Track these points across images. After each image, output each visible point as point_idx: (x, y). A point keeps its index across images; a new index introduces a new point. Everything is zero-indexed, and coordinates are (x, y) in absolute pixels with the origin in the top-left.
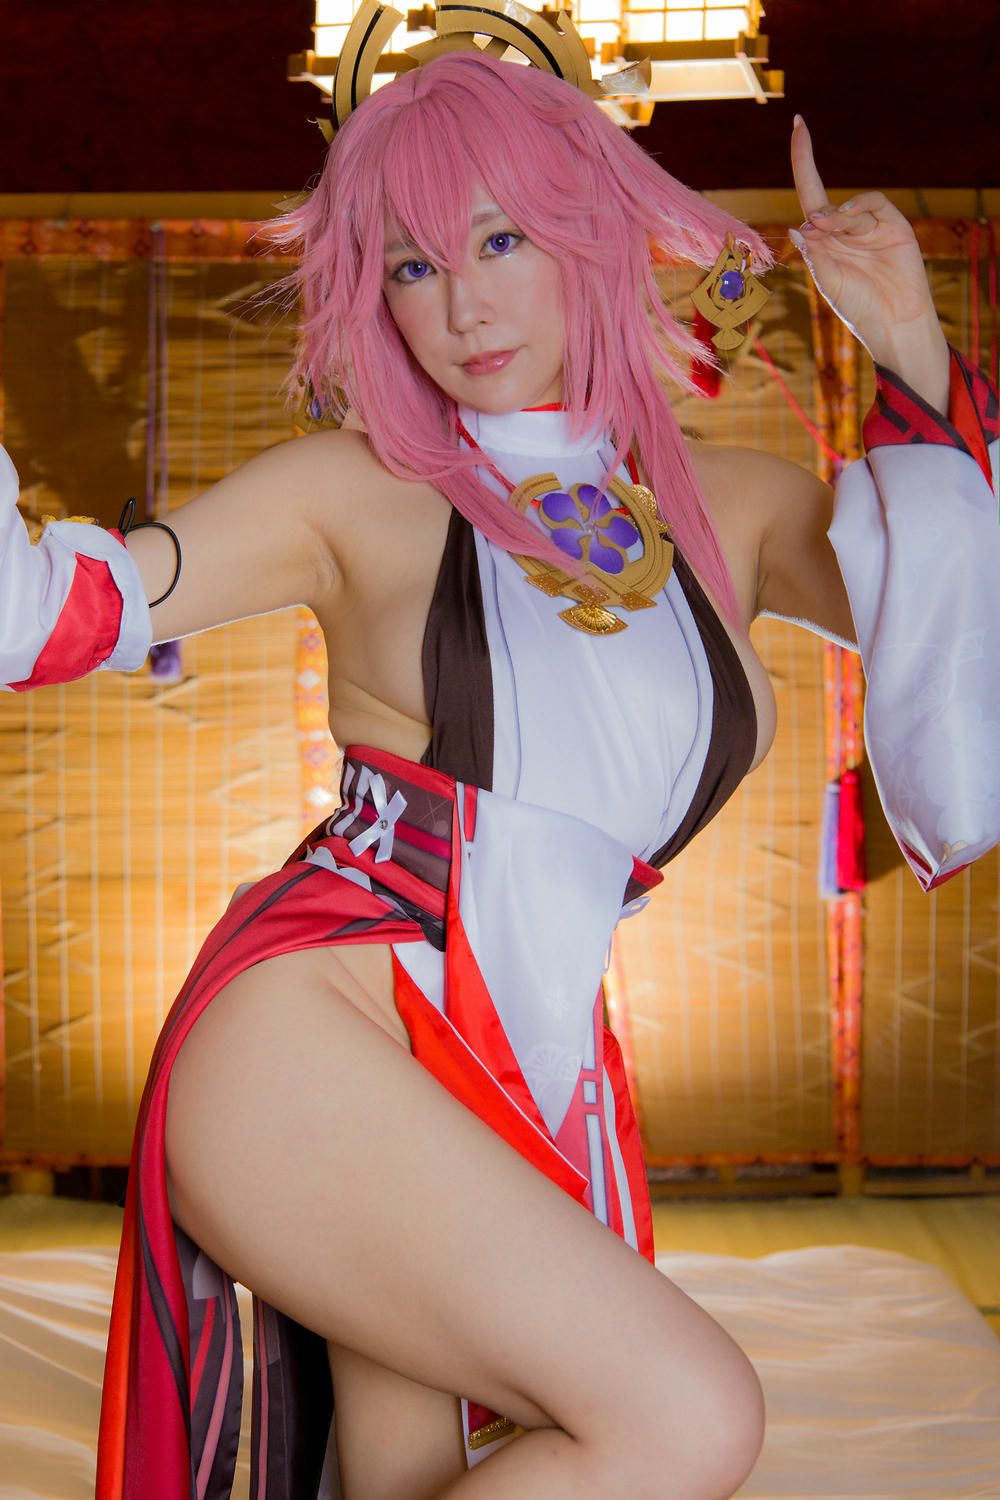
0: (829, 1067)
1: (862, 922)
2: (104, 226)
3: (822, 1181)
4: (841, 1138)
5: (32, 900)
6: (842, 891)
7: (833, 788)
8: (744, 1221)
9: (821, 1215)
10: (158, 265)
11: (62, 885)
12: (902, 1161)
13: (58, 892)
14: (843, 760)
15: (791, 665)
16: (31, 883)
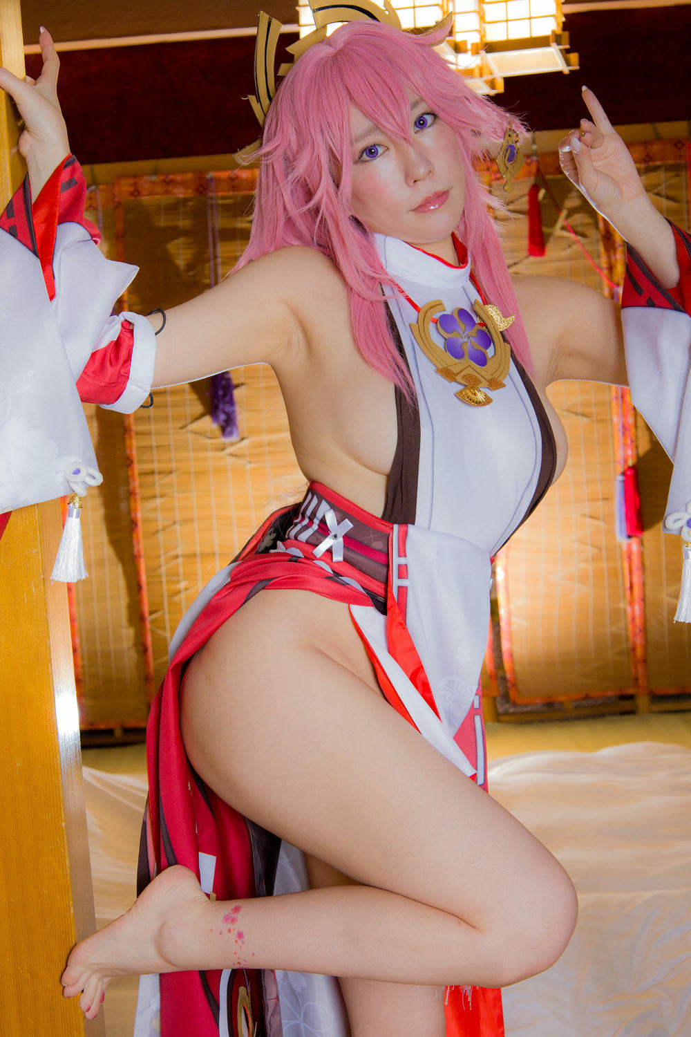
0: (627, 640)
1: (642, 554)
2: (178, 178)
3: (626, 705)
4: (636, 679)
5: (163, 570)
6: (629, 537)
7: (621, 478)
8: (582, 731)
9: (628, 724)
10: (212, 198)
11: (180, 560)
12: (673, 691)
13: (177, 565)
14: (626, 461)
15: (593, 410)
16: (162, 558)
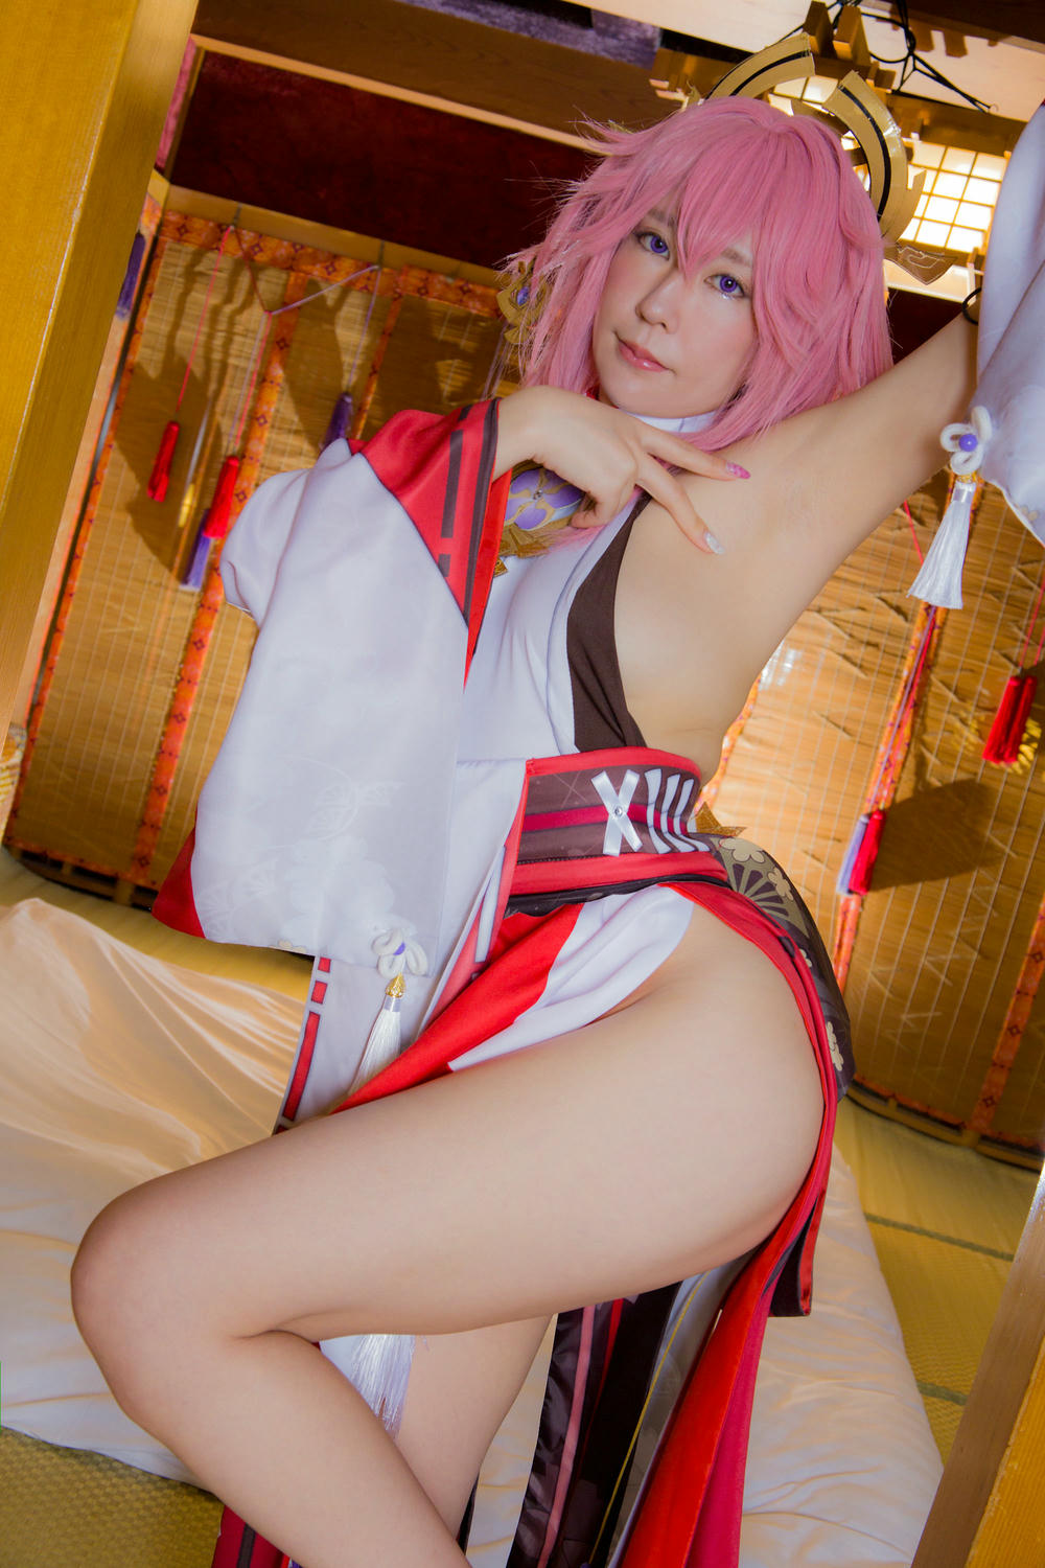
1: (859, 916)
6: (850, 892)
7: (864, 820)
14: (877, 802)
15: (859, 728)
